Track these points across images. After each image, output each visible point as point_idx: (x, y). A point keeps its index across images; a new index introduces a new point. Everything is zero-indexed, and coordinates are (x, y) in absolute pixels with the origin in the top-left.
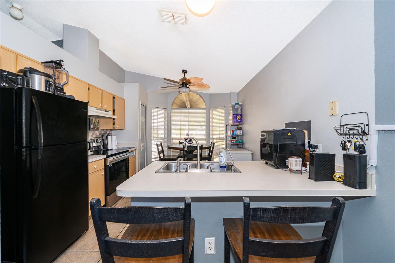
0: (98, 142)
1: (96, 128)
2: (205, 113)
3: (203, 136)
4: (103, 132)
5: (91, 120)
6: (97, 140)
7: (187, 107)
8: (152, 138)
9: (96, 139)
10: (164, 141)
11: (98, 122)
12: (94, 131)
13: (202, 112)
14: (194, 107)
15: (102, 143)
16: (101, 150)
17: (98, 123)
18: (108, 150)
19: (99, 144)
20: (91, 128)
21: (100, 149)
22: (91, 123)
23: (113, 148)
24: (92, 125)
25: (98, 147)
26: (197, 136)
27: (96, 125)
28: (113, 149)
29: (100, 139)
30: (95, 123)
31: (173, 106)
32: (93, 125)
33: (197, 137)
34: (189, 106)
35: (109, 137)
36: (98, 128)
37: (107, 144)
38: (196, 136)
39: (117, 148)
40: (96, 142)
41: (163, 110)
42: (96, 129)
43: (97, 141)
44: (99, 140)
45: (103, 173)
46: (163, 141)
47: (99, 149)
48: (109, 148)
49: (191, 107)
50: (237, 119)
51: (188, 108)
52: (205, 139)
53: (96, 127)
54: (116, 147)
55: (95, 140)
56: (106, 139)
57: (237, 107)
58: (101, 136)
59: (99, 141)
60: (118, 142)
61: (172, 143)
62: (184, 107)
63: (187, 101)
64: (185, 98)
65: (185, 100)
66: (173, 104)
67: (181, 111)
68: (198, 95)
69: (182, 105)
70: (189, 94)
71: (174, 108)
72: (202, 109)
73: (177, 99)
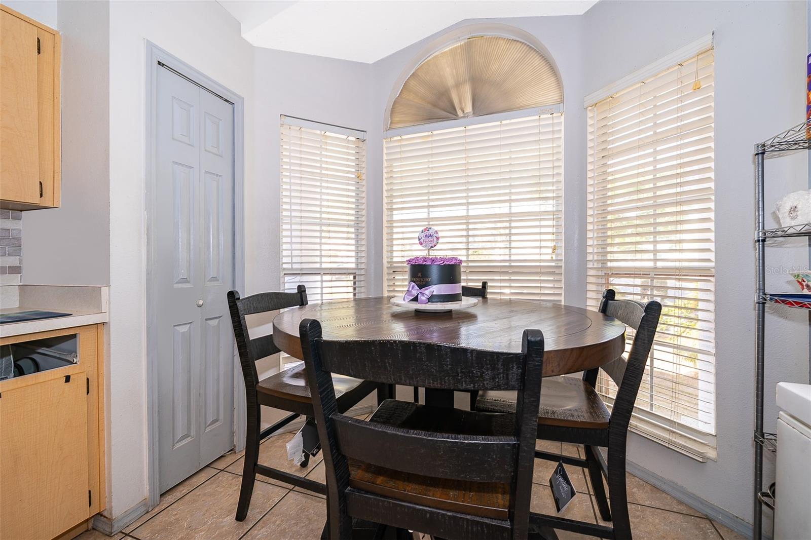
2: (556, 136)
3: (543, 257)
7: (461, 115)
10: (355, 278)
13: (537, 126)
26: (513, 258)
31: (396, 119)
33: (510, 261)
34: (469, 109)
38: (507, 258)
46: (351, 277)
49: (482, 108)
51: (466, 116)
52: (553, 273)
61: (388, 291)
62: (445, 114)
63: (458, 85)
64: (449, 73)
65: (450, 82)
66: (393, 111)
67: (428, 136)
68: (518, 41)
69: (435, 105)
70: (468, 47)
71: (400, 125)
72: (539, 109)
73: (413, 83)
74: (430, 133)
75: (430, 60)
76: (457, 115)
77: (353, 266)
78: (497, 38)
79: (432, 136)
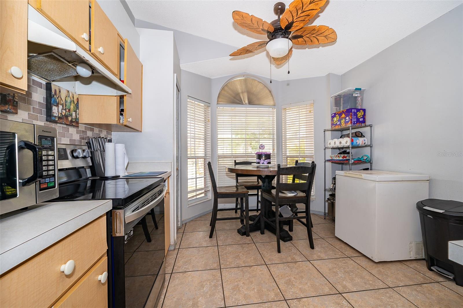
0: (77, 157)
1: (70, 119)
4: (89, 134)
5: (55, 90)
6: (72, 152)
7: (244, 103)
8: (188, 155)
9: (72, 147)
11: (76, 102)
12: (65, 126)
13: (268, 112)
14: (255, 103)
15: (89, 160)
16: (87, 179)
17: (77, 106)
18: (107, 179)
19: (79, 163)
20: (55, 115)
21: (84, 177)
22: (53, 99)
23: (118, 174)
24: (57, 105)
25: (77, 170)
27: (69, 110)
28: (119, 176)
29: (84, 151)
30: (68, 104)
31: (220, 100)
32: (61, 107)
34: (247, 102)
35: (109, 146)
36: (76, 119)
37: (102, 164)
39: (127, 174)
40: (70, 157)
41: (203, 105)
42: (71, 121)
43: (75, 154)
44: (80, 151)
45: (103, 277)
46: (204, 160)
47: (80, 176)
48: (109, 173)
49: (250, 103)
50: (358, 116)
51: (246, 104)
53: (71, 115)
54: (125, 173)
55: (68, 152)
56: (99, 151)
57: (356, 95)
58: (87, 143)
59: (79, 153)
60: (129, 159)
62: (238, 102)
63: (242, 92)
64: (239, 88)
65: (240, 91)
66: (218, 97)
67: (234, 109)
68: (260, 82)
69: (235, 98)
70: (245, 80)
71: (221, 103)
72: (269, 106)
73: (226, 88)
74: (234, 108)
75: (232, 81)
76: (243, 103)
77: (204, 155)
78: (255, 80)
79: (235, 109)
